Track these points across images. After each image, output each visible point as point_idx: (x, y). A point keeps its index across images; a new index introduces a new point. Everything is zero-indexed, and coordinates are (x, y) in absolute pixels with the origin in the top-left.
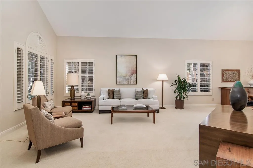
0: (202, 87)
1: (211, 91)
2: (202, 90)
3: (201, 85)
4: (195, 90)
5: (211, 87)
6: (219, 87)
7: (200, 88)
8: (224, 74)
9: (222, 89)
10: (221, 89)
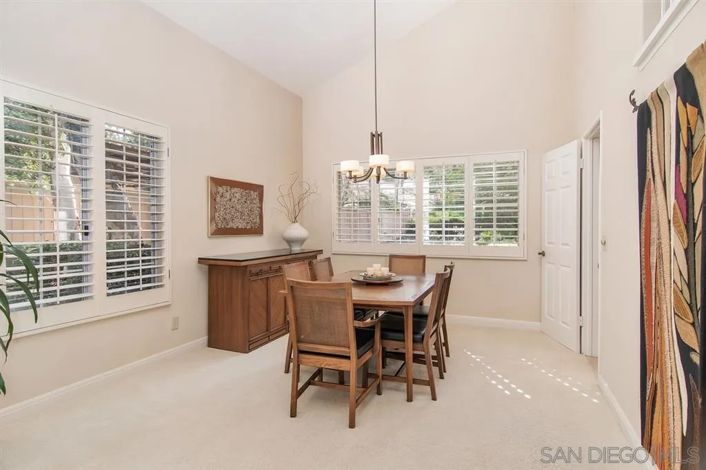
0: (118, 264)
1: (165, 281)
2: (122, 284)
3: (113, 254)
4: (76, 288)
5: (167, 265)
6: (201, 260)
7: (110, 275)
8: (218, 199)
9: (210, 266)
10: (207, 267)
